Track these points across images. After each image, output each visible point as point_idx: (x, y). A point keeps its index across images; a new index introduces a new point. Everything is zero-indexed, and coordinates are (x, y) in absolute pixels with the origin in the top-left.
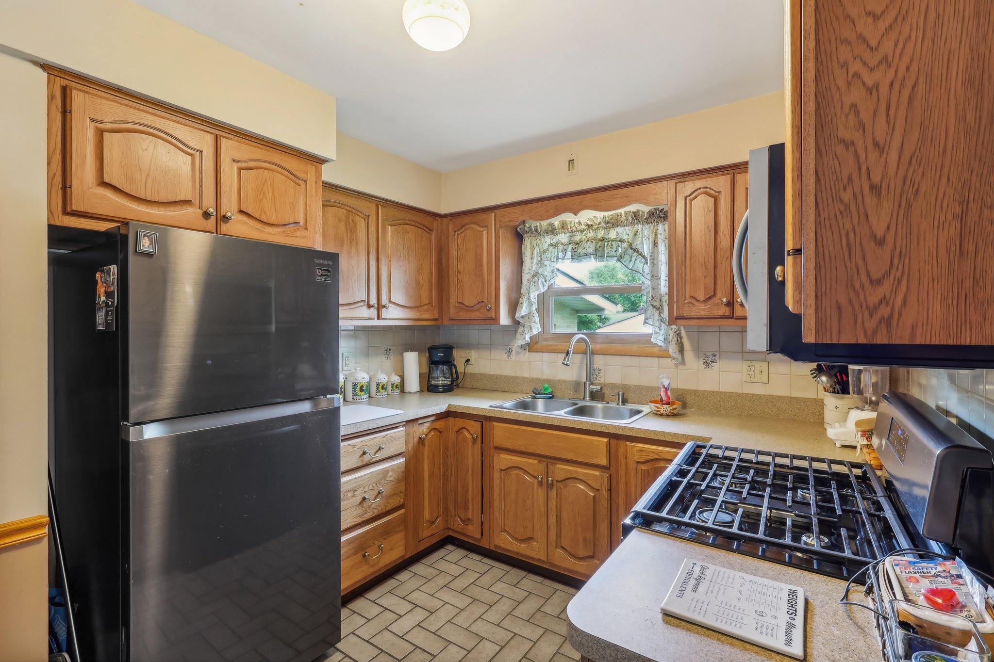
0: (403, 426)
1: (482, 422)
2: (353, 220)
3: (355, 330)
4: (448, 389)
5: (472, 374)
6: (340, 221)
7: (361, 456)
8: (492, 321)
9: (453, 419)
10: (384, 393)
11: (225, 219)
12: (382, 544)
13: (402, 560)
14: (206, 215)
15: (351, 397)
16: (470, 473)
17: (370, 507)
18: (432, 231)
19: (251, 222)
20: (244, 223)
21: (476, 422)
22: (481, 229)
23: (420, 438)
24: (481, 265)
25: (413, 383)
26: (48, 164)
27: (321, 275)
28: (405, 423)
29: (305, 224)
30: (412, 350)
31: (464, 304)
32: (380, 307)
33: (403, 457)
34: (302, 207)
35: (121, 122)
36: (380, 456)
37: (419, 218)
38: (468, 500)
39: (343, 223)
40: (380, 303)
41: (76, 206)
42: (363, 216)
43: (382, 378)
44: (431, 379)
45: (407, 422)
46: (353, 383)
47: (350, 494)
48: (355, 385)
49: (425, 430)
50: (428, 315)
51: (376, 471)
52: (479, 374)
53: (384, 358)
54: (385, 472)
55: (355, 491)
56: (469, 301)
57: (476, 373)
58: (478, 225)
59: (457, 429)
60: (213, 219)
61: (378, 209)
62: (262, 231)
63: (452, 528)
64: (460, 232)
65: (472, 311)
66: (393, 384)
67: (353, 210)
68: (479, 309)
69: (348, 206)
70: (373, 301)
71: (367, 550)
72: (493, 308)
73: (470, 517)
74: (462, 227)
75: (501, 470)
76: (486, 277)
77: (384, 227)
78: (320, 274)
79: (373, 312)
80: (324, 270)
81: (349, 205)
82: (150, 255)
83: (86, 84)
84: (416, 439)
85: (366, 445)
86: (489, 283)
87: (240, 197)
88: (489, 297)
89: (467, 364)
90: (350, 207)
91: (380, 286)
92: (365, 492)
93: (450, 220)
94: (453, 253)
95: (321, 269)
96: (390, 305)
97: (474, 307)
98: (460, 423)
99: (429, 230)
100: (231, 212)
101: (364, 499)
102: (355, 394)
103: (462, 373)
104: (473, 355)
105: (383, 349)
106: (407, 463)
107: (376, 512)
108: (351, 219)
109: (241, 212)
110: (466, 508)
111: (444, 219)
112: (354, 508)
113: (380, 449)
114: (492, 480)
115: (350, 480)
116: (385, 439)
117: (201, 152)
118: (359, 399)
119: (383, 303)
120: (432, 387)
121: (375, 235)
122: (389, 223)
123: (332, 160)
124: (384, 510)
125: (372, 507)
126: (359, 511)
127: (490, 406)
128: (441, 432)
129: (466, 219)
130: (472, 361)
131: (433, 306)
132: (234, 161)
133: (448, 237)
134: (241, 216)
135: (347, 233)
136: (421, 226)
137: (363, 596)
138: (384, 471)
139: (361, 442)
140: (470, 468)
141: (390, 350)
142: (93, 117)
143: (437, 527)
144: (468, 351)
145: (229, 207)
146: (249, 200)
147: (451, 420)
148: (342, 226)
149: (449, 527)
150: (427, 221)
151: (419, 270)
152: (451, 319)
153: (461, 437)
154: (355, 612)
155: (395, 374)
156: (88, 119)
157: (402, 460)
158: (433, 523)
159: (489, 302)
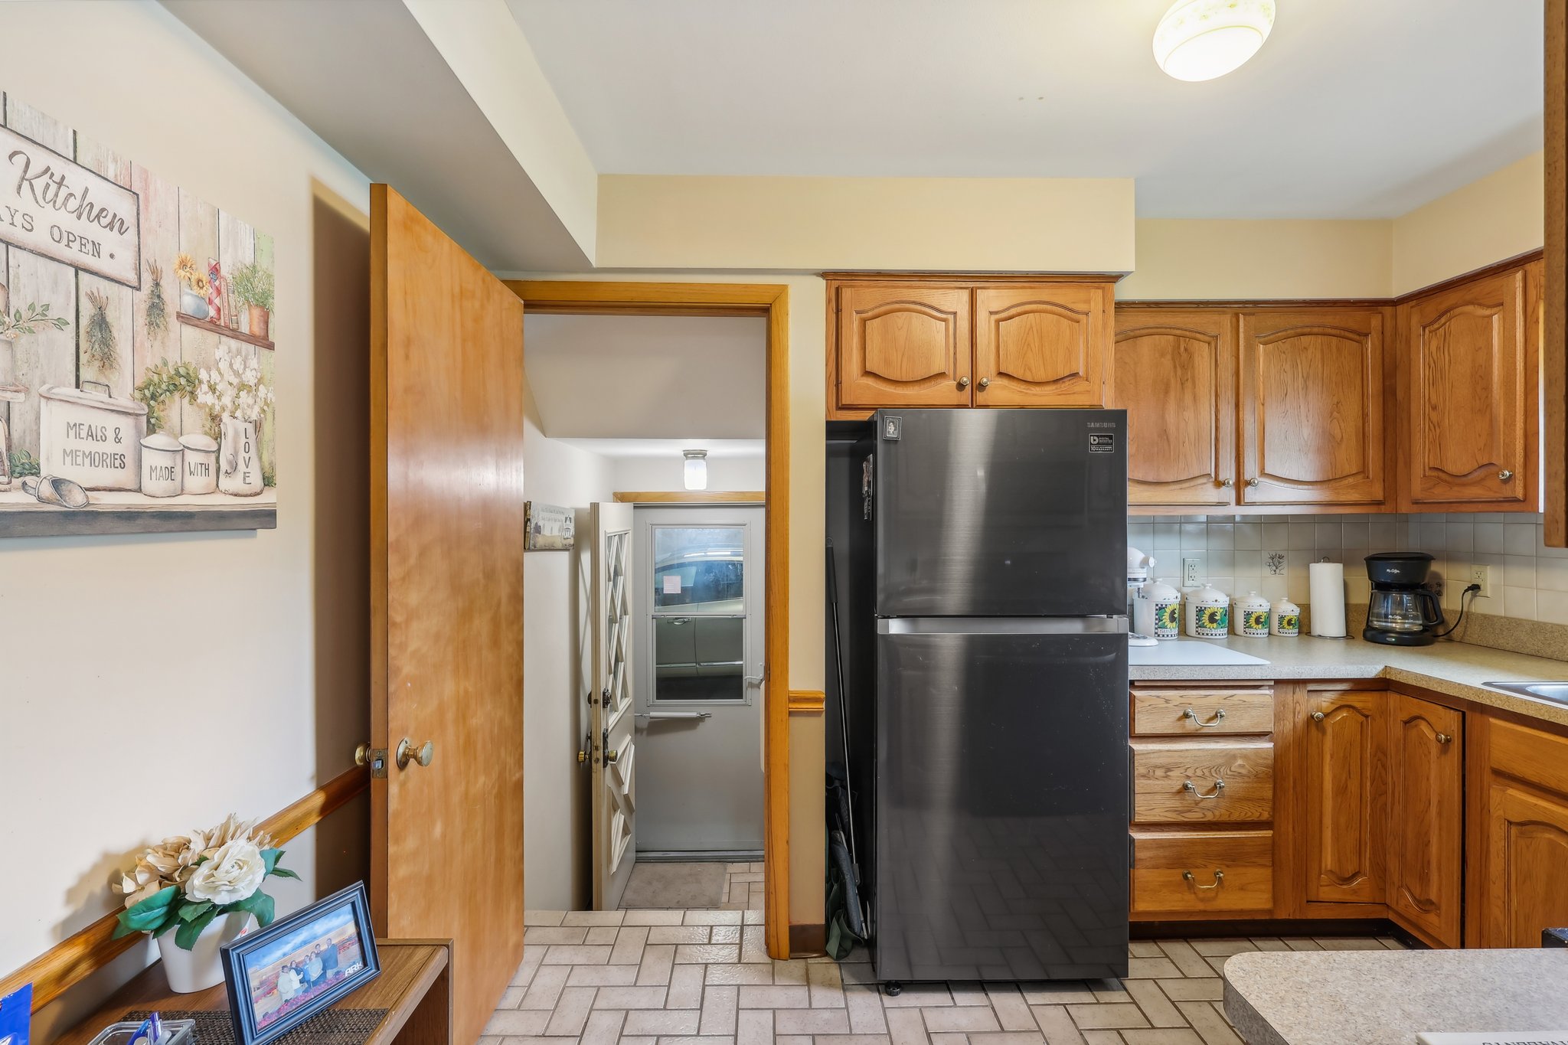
0: (1270, 687)
1: (1464, 714)
2: (1186, 350)
3: (1207, 522)
4: (1409, 641)
5: (1485, 617)
6: (1163, 355)
7: (1180, 719)
8: (1516, 506)
9: (1397, 696)
10: (1262, 631)
11: (982, 387)
12: (1222, 873)
13: (1267, 918)
14: (961, 386)
15: (1194, 629)
16: (1434, 810)
17: (1197, 804)
18: (1366, 335)
19: (1013, 385)
20: (1004, 387)
21: (1448, 711)
22: (1488, 312)
23: (1312, 717)
24: (1487, 389)
25: (1329, 618)
26: (826, 365)
27: (1098, 444)
28: (1272, 683)
29: (1087, 374)
30: (1327, 559)
31: (1444, 472)
32: (1241, 484)
33: (1270, 741)
34: (1081, 351)
35: (881, 306)
36: (1216, 726)
37: (1331, 319)
38: (1429, 862)
39: (1169, 357)
40: (1242, 478)
41: (846, 400)
42: (1207, 339)
43: (1258, 604)
44: (1372, 617)
45: (1278, 682)
46: (1197, 607)
47: (1159, 773)
48: (1200, 611)
49: (1324, 705)
50: (1357, 495)
51: (1209, 750)
52: (1505, 617)
53: (1267, 571)
54: (1232, 757)
55: (1169, 770)
56: (1458, 461)
57: (1494, 616)
58: (1480, 305)
59: (1405, 717)
60: (968, 388)
61: (1238, 321)
62: (1026, 393)
63: (1394, 906)
64: (1436, 326)
65: (1464, 485)
66: (1282, 618)
67: (1187, 333)
68: (1483, 479)
69: (1178, 329)
70: (1228, 474)
71: (1191, 870)
72: (1519, 475)
73: (1433, 897)
74: (1440, 317)
75: (1510, 823)
76: (1500, 411)
77: (1251, 349)
78: (1096, 442)
79: (1228, 494)
80: (1101, 436)
81: (1179, 326)
82: (895, 441)
83: (853, 278)
84: (1301, 717)
85: (1190, 704)
86: (1510, 424)
87: (999, 357)
88: (1509, 455)
89: (1474, 596)
90: (1182, 329)
91: (1241, 449)
92: (1188, 777)
93: (1412, 307)
94: (1421, 370)
95: (1097, 436)
96: (1261, 479)
97: (1470, 477)
98: (1414, 706)
99: (1359, 334)
100: (987, 378)
101: (1185, 787)
102: (1200, 626)
103: (1455, 612)
104: (1491, 577)
105: (1266, 556)
106: (1279, 756)
107: (1210, 817)
108: (1182, 349)
109: (1001, 374)
110: (1424, 879)
111: (1400, 308)
112: (1167, 796)
113: (1216, 716)
114: (1485, 838)
115: (1160, 751)
116: (1226, 701)
117: (955, 313)
118: (1207, 634)
119: (1247, 477)
120: (1373, 632)
121: (1231, 366)
122: (1262, 340)
123: (1129, 273)
124: (1225, 818)
125: (1201, 805)
126: (1175, 803)
127: (1485, 684)
128: (1367, 717)
129: (1452, 298)
130: (1488, 588)
131: (1368, 477)
132: (991, 313)
133: (1408, 342)
134: (1000, 379)
135: (1175, 372)
136: (1337, 332)
137: (1187, 942)
138: (1227, 754)
139: (1181, 697)
140: (1434, 801)
141: (1281, 557)
142: (859, 309)
143: (1355, 892)
144: (1475, 568)
145: (986, 371)
146: (1009, 358)
147: (1393, 699)
148: (1167, 362)
149: (1388, 902)
150: (1353, 320)
151: (1335, 410)
152: (1416, 503)
153: (1413, 733)
154: (1167, 956)
155: (1288, 601)
156: (854, 313)
157: (1267, 745)
158: (1348, 880)
159: (1509, 464)
